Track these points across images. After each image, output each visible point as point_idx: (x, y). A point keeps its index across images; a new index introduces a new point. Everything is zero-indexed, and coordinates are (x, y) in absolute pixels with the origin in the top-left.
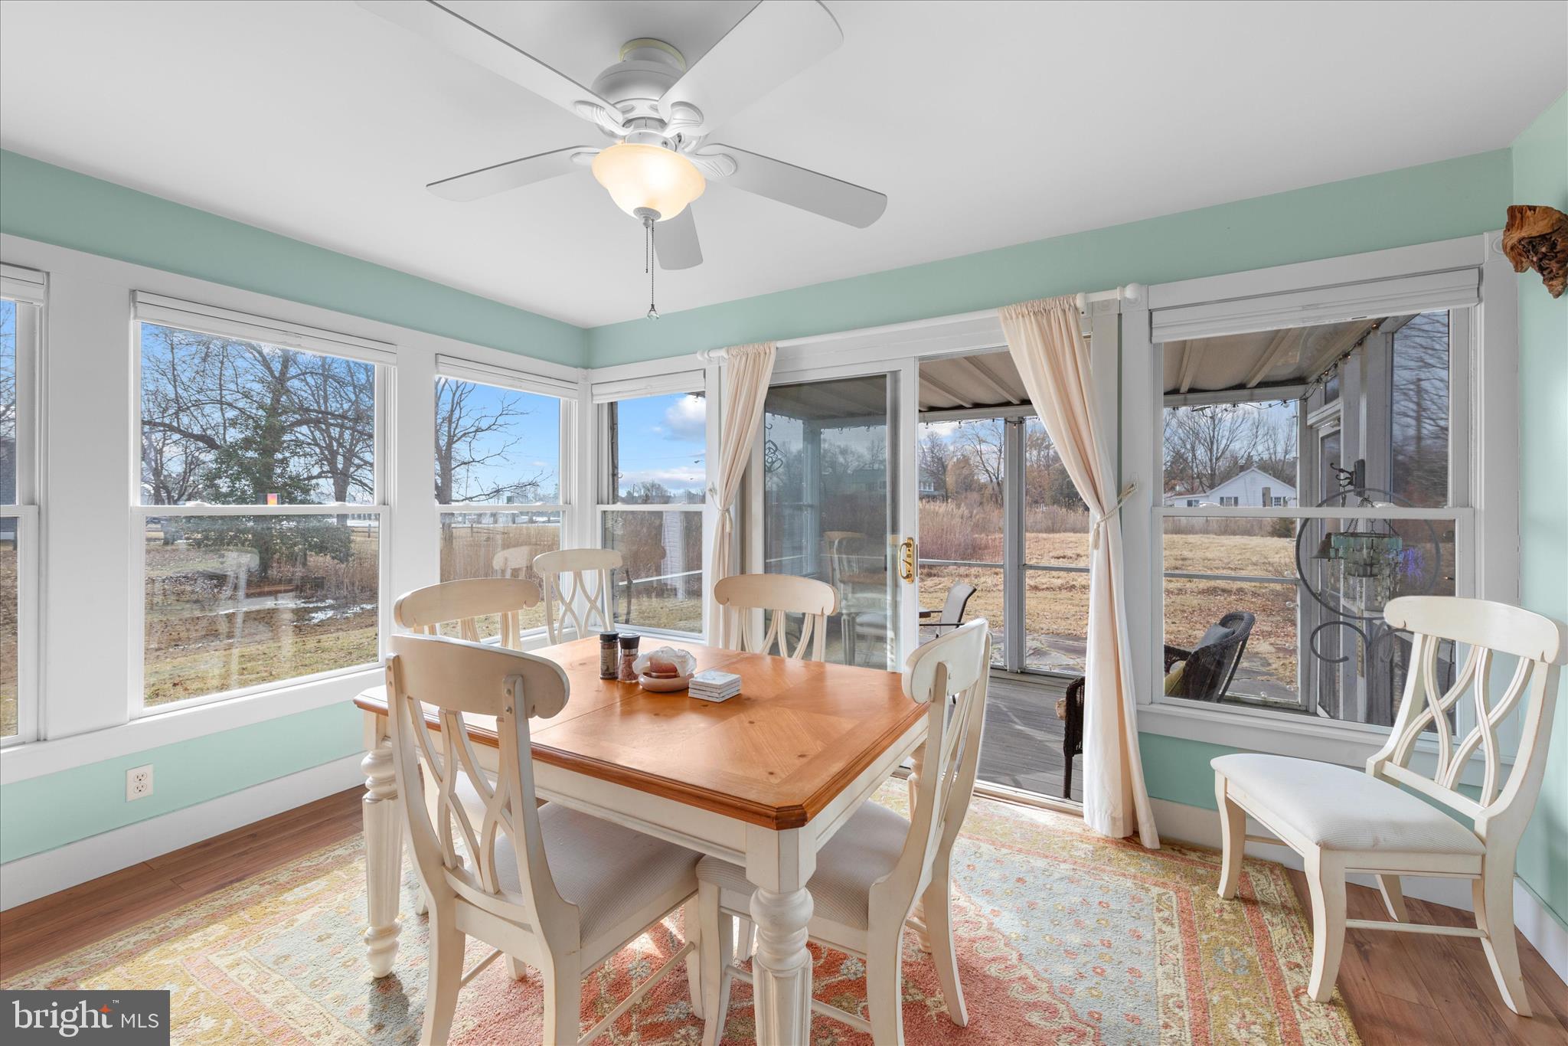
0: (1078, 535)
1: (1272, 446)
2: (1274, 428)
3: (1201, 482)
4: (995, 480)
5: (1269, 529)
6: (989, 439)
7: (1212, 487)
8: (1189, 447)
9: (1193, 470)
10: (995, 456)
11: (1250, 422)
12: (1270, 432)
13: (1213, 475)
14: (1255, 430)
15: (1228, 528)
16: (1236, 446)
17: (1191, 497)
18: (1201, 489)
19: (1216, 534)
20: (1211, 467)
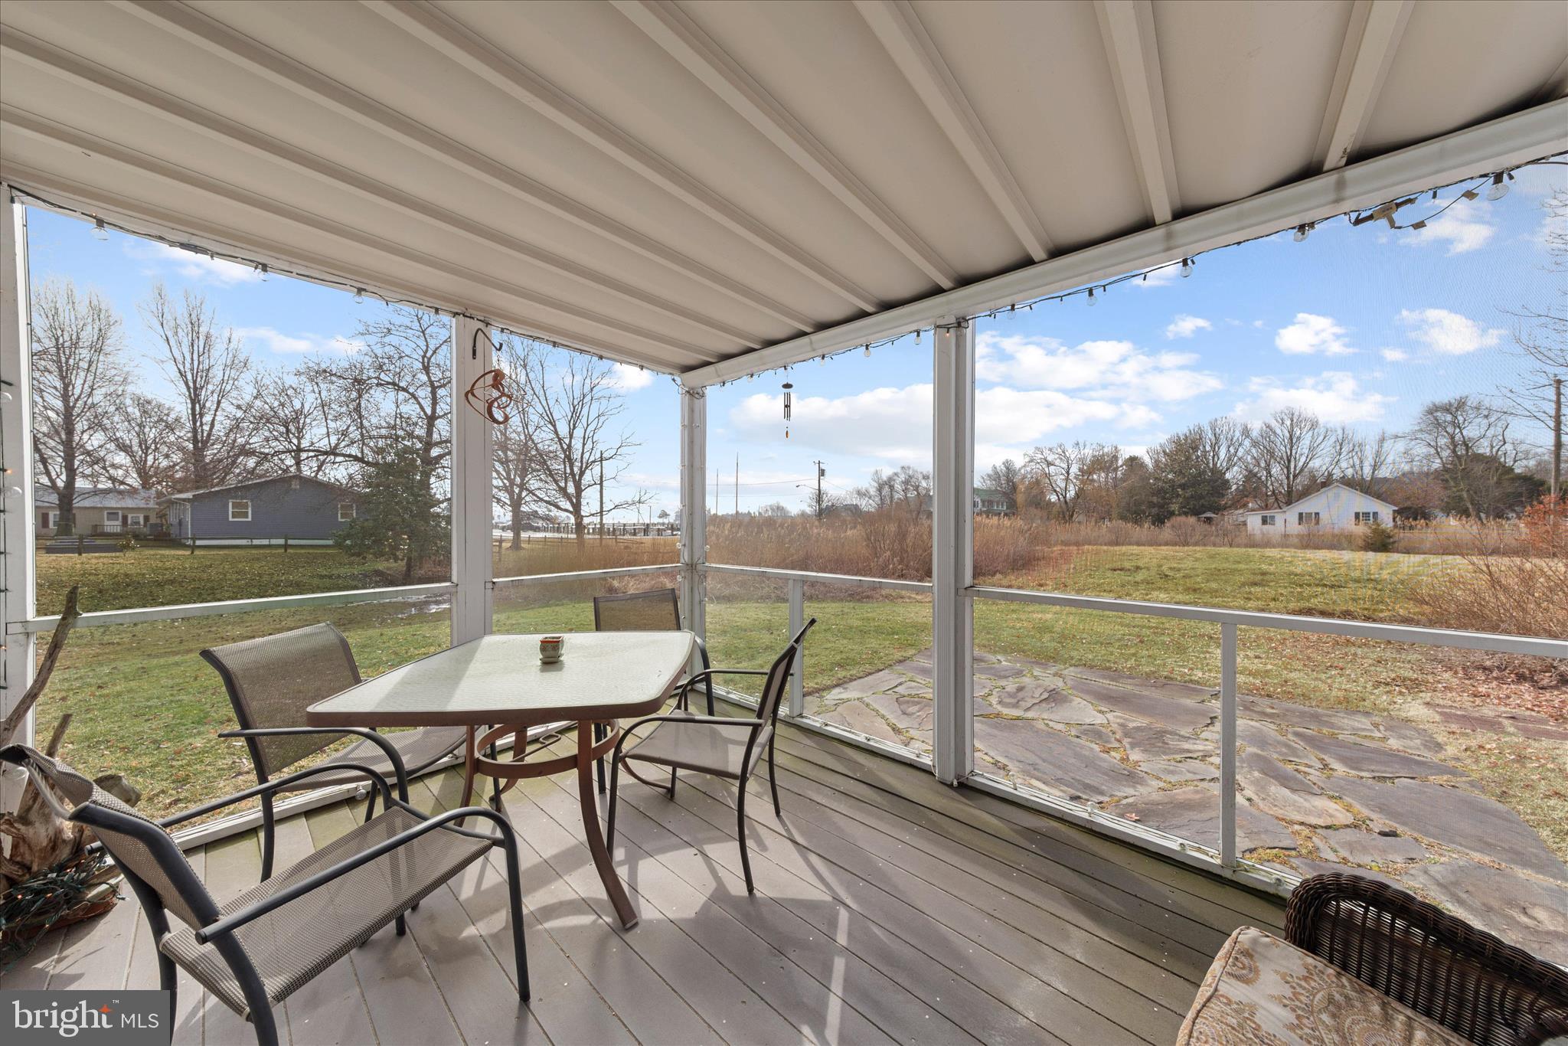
0: (1142, 548)
1: (1357, 462)
2: (1360, 445)
3: (1277, 499)
4: (1062, 499)
5: (1361, 543)
6: (1057, 462)
7: (1289, 503)
8: (1263, 464)
9: (1267, 488)
10: (1062, 477)
11: (1333, 439)
12: (1357, 449)
13: (1290, 492)
14: (1338, 448)
15: (1309, 542)
16: (1315, 464)
17: (1267, 513)
18: (1276, 505)
19: (1296, 548)
20: (1288, 484)
